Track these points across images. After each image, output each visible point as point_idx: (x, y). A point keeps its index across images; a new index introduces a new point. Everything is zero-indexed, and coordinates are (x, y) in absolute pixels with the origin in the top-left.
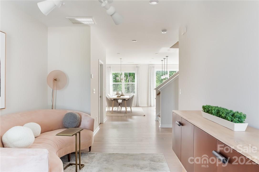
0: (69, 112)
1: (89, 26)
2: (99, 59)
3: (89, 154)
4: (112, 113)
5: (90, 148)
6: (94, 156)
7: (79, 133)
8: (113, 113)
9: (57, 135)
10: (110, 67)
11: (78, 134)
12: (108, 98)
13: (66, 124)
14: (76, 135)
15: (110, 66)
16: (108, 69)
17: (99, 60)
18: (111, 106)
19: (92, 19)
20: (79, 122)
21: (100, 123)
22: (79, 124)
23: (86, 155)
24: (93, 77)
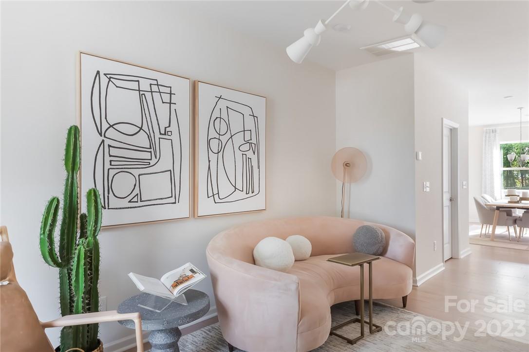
0: (366, 224)
1: (410, 53)
2: (442, 119)
3: (399, 312)
4: (492, 240)
5: (405, 299)
6: (408, 318)
7: (370, 263)
8: (495, 240)
9: (329, 261)
10: (494, 131)
11: (366, 266)
12: (482, 204)
13: (357, 245)
14: (361, 265)
15: (493, 128)
16: (489, 137)
17: (444, 119)
18: (491, 224)
19: (411, 39)
20: (382, 246)
21: (451, 258)
22: (381, 249)
23: (394, 312)
24: (422, 157)
